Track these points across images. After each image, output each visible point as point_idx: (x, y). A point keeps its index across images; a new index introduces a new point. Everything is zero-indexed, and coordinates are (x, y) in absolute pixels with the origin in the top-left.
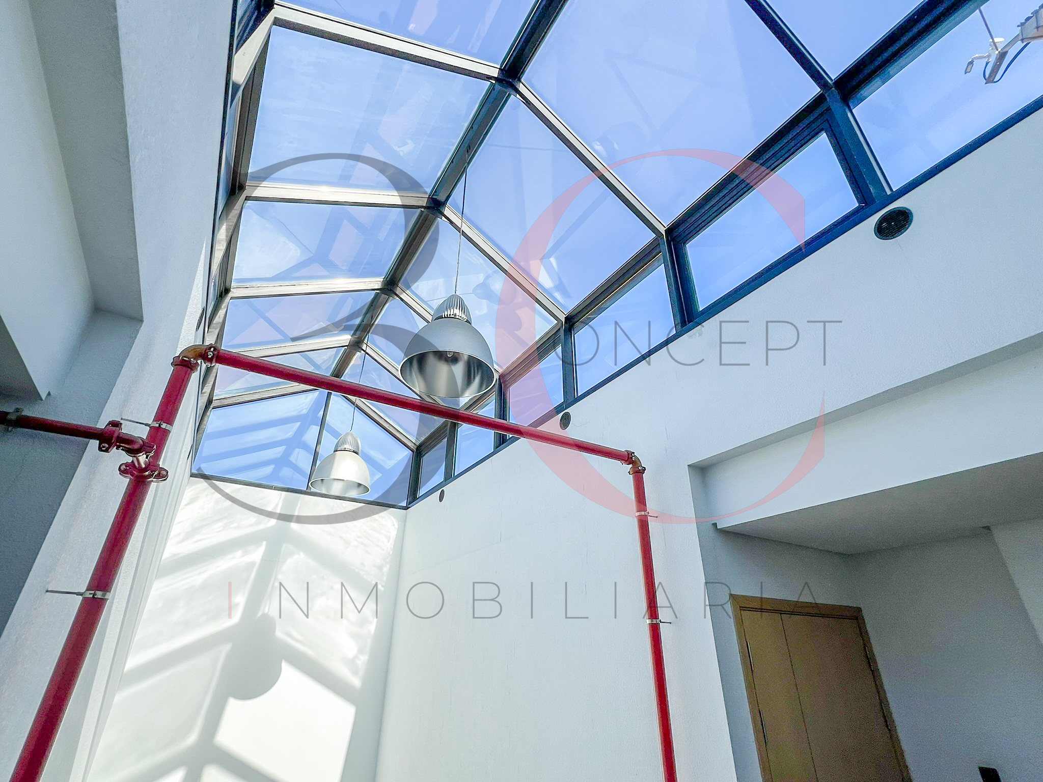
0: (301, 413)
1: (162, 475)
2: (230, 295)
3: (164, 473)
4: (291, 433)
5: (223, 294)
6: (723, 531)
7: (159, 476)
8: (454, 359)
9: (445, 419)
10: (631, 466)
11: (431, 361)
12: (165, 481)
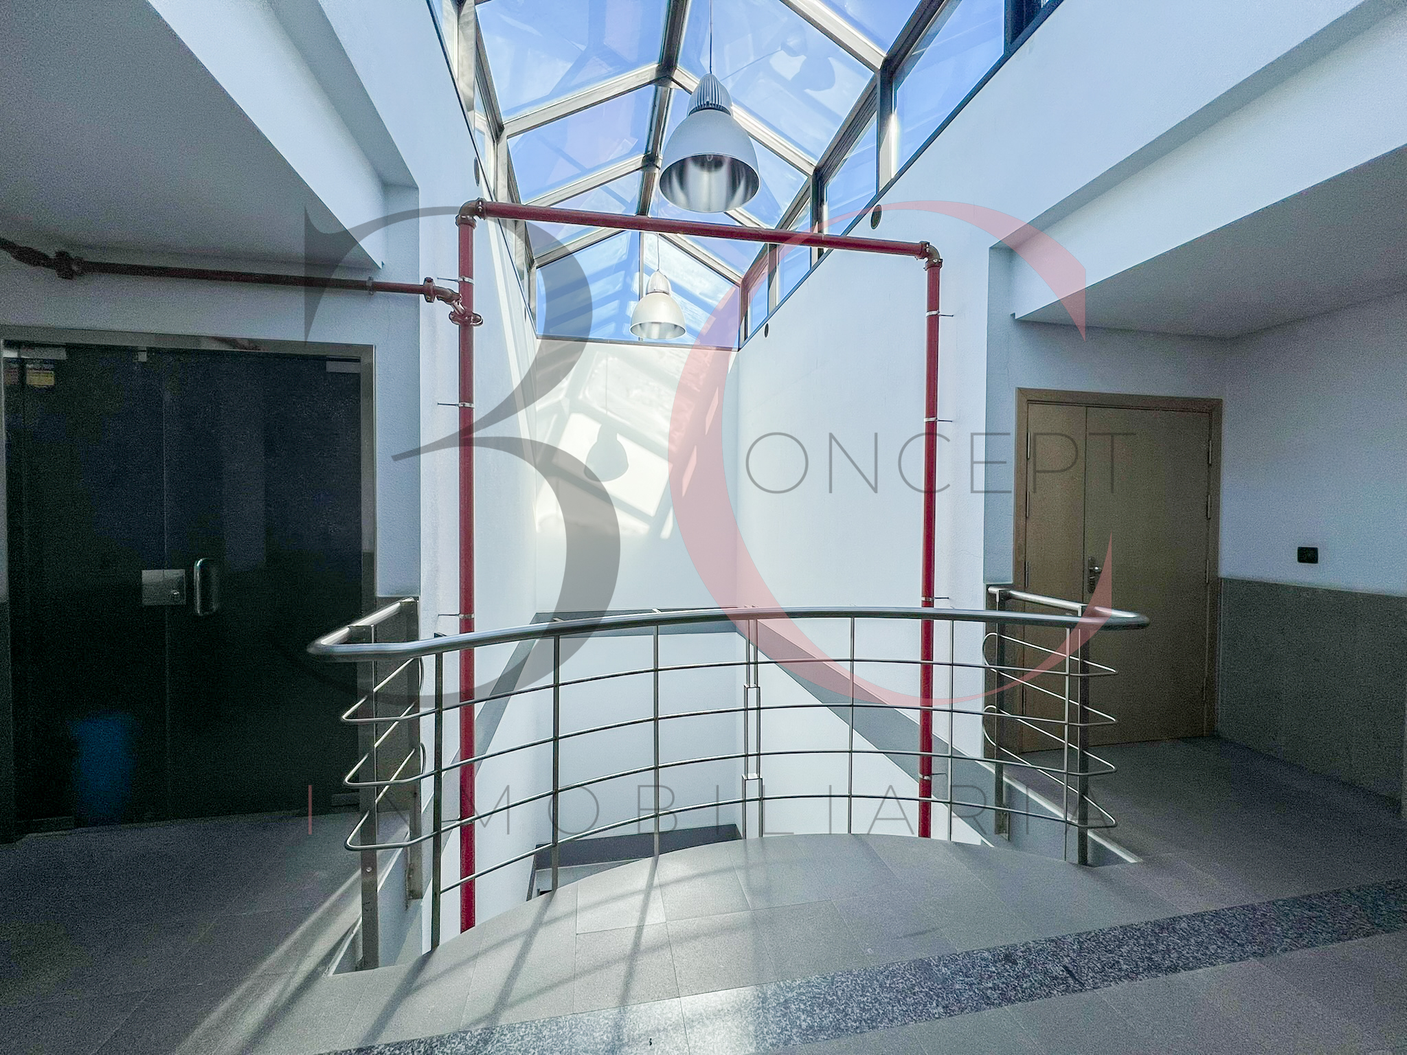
0: (622, 260)
1: (478, 320)
2: (507, 132)
3: (479, 318)
4: (619, 285)
5: (499, 133)
6: (1021, 320)
7: (476, 320)
8: (716, 162)
9: (764, 243)
10: (926, 259)
11: (693, 170)
12: (481, 326)
